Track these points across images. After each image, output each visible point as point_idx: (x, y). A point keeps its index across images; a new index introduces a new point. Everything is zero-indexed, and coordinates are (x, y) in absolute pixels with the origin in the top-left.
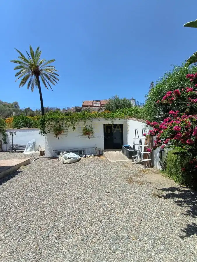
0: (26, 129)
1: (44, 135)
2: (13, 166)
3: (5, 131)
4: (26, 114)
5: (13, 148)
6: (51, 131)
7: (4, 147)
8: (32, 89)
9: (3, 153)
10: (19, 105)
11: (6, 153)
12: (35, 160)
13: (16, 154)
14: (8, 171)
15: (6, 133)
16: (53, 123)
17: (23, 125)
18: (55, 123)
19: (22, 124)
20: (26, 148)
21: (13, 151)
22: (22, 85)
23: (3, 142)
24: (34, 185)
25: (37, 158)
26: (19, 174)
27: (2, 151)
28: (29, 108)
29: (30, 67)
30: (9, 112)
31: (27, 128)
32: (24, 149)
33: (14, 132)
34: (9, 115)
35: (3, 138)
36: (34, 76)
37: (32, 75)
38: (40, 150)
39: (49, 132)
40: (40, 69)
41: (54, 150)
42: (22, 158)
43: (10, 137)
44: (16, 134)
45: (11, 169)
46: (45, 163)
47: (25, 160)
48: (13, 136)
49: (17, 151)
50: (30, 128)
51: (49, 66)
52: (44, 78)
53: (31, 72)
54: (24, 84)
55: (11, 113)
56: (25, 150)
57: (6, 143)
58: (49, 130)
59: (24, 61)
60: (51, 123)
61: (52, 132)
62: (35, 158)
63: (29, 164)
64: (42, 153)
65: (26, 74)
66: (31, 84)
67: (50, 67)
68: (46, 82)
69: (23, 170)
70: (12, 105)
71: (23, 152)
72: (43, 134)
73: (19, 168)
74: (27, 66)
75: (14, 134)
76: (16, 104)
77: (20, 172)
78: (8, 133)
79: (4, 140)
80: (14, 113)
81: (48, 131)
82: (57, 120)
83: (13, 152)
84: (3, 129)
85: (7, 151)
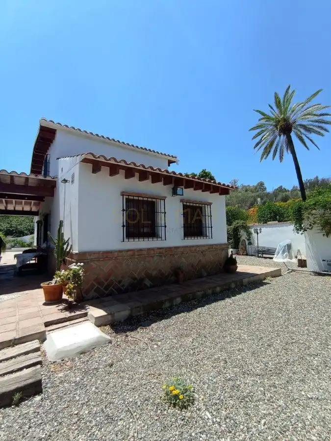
0: (275, 224)
1: (302, 234)
2: (257, 275)
3: (249, 227)
4: (275, 199)
5: (258, 252)
6: (316, 225)
7: (249, 248)
8: (281, 158)
9: (248, 257)
10: (266, 185)
11: (251, 257)
12: (288, 273)
13: (263, 260)
14: (252, 279)
15: (250, 230)
16: (318, 212)
17: (270, 218)
18: (322, 211)
19: (268, 216)
20: (276, 253)
21: (260, 255)
22: (265, 156)
23: (247, 242)
24: (284, 304)
25: (293, 270)
26: (265, 287)
27: (247, 255)
28: (281, 187)
29: (276, 126)
30: (252, 199)
31: (277, 222)
32: (274, 254)
33: (259, 229)
34: (252, 205)
35: (247, 237)
36: (282, 136)
37: (280, 136)
38: (299, 257)
39: (312, 228)
40: (291, 121)
41: (323, 260)
42: (270, 265)
43: (254, 235)
44: (262, 230)
45: (256, 278)
46: (306, 279)
47: (273, 269)
48: (258, 234)
49: (264, 256)
50: (281, 222)
51: (308, 108)
52: (300, 132)
53: (277, 132)
54: (268, 155)
55: (255, 200)
56: (275, 256)
57: (250, 244)
58: (310, 225)
59: (266, 121)
60: (314, 211)
61: (316, 227)
62: (289, 269)
63: (279, 276)
64: (302, 263)
65: (270, 139)
66: (278, 150)
67: (311, 109)
68: (304, 137)
69: (270, 282)
70: (256, 188)
71: (272, 258)
72: (301, 232)
73: (265, 279)
74: (271, 125)
75: (259, 232)
76: (261, 184)
77: (266, 284)
78: (252, 231)
79: (248, 240)
80: (259, 199)
81: (308, 226)
82: (325, 206)
83: (259, 257)
84: (246, 225)
85: (252, 255)
